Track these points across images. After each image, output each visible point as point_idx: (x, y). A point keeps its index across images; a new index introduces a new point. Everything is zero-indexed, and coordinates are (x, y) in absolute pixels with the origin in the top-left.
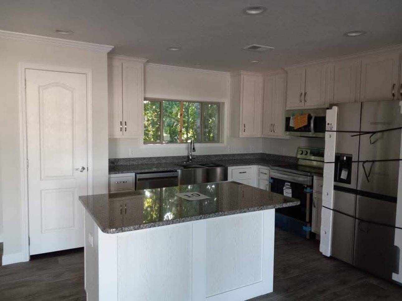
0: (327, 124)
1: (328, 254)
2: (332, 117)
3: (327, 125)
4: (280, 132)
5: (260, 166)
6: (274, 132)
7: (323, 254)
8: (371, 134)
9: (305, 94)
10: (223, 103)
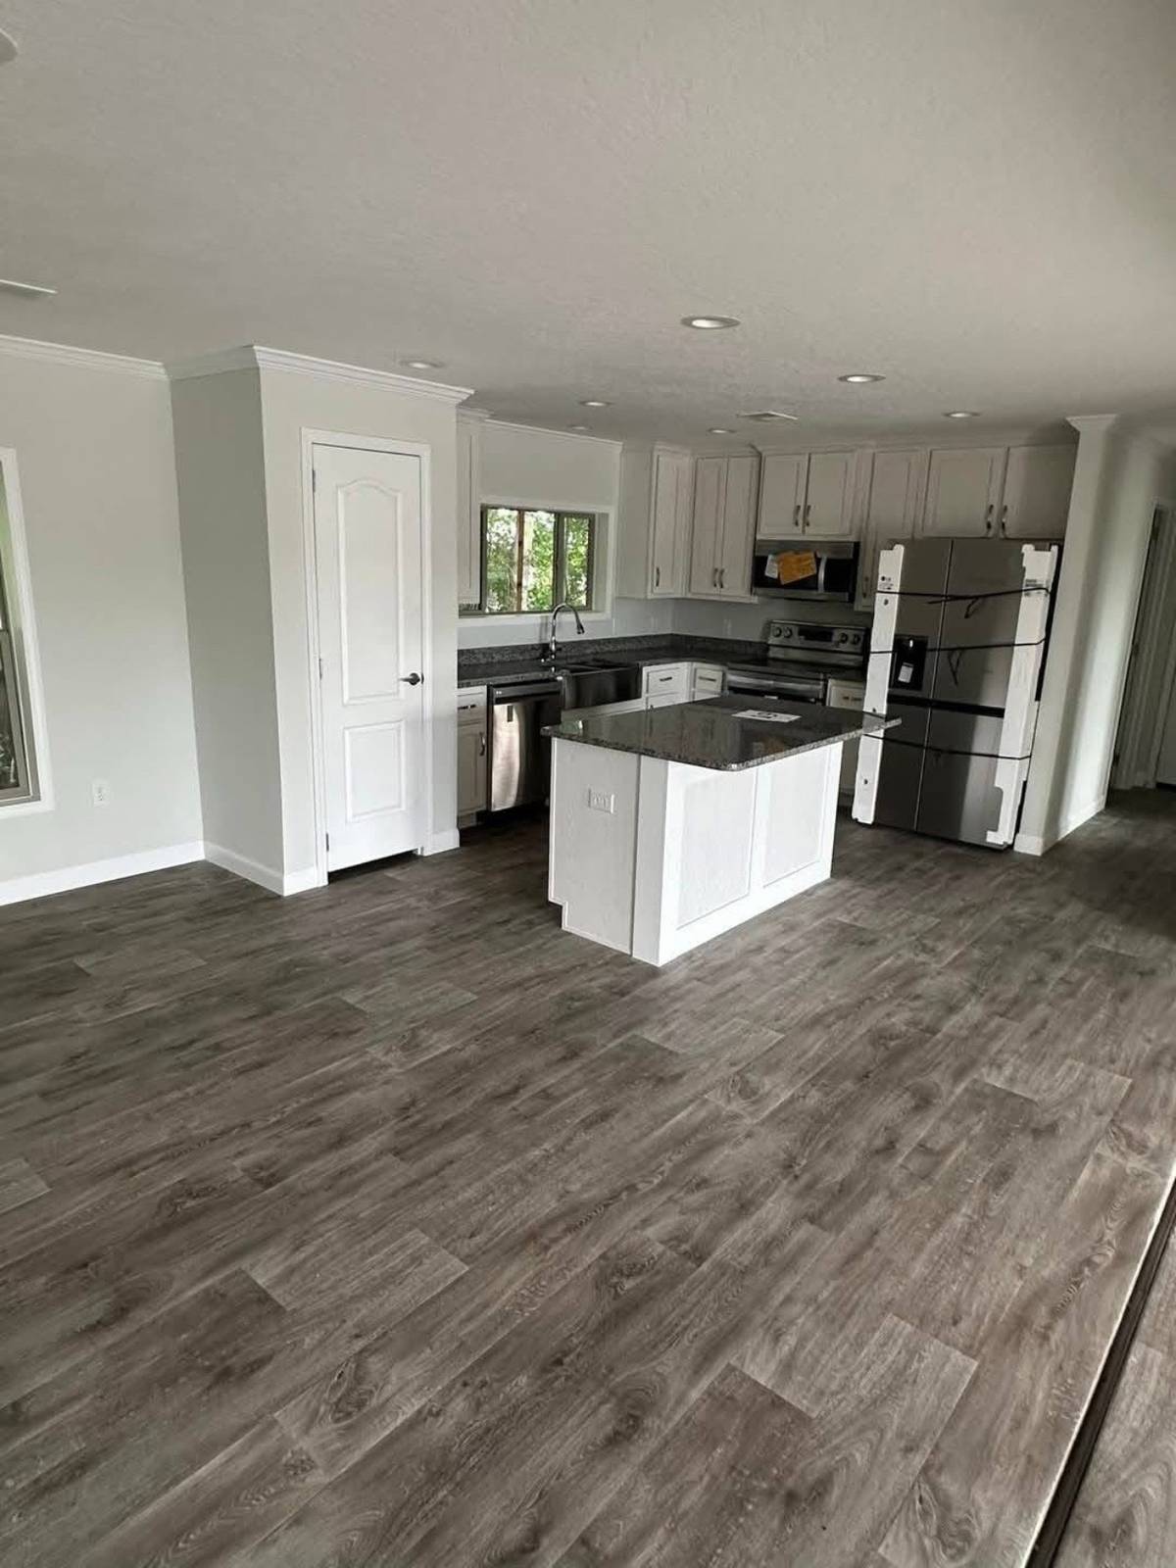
0: (880, 577)
1: (870, 820)
2: (891, 565)
3: (880, 581)
4: (737, 586)
5: (695, 665)
6: (722, 586)
7: (860, 820)
8: (970, 601)
9: (807, 509)
10: (605, 516)
